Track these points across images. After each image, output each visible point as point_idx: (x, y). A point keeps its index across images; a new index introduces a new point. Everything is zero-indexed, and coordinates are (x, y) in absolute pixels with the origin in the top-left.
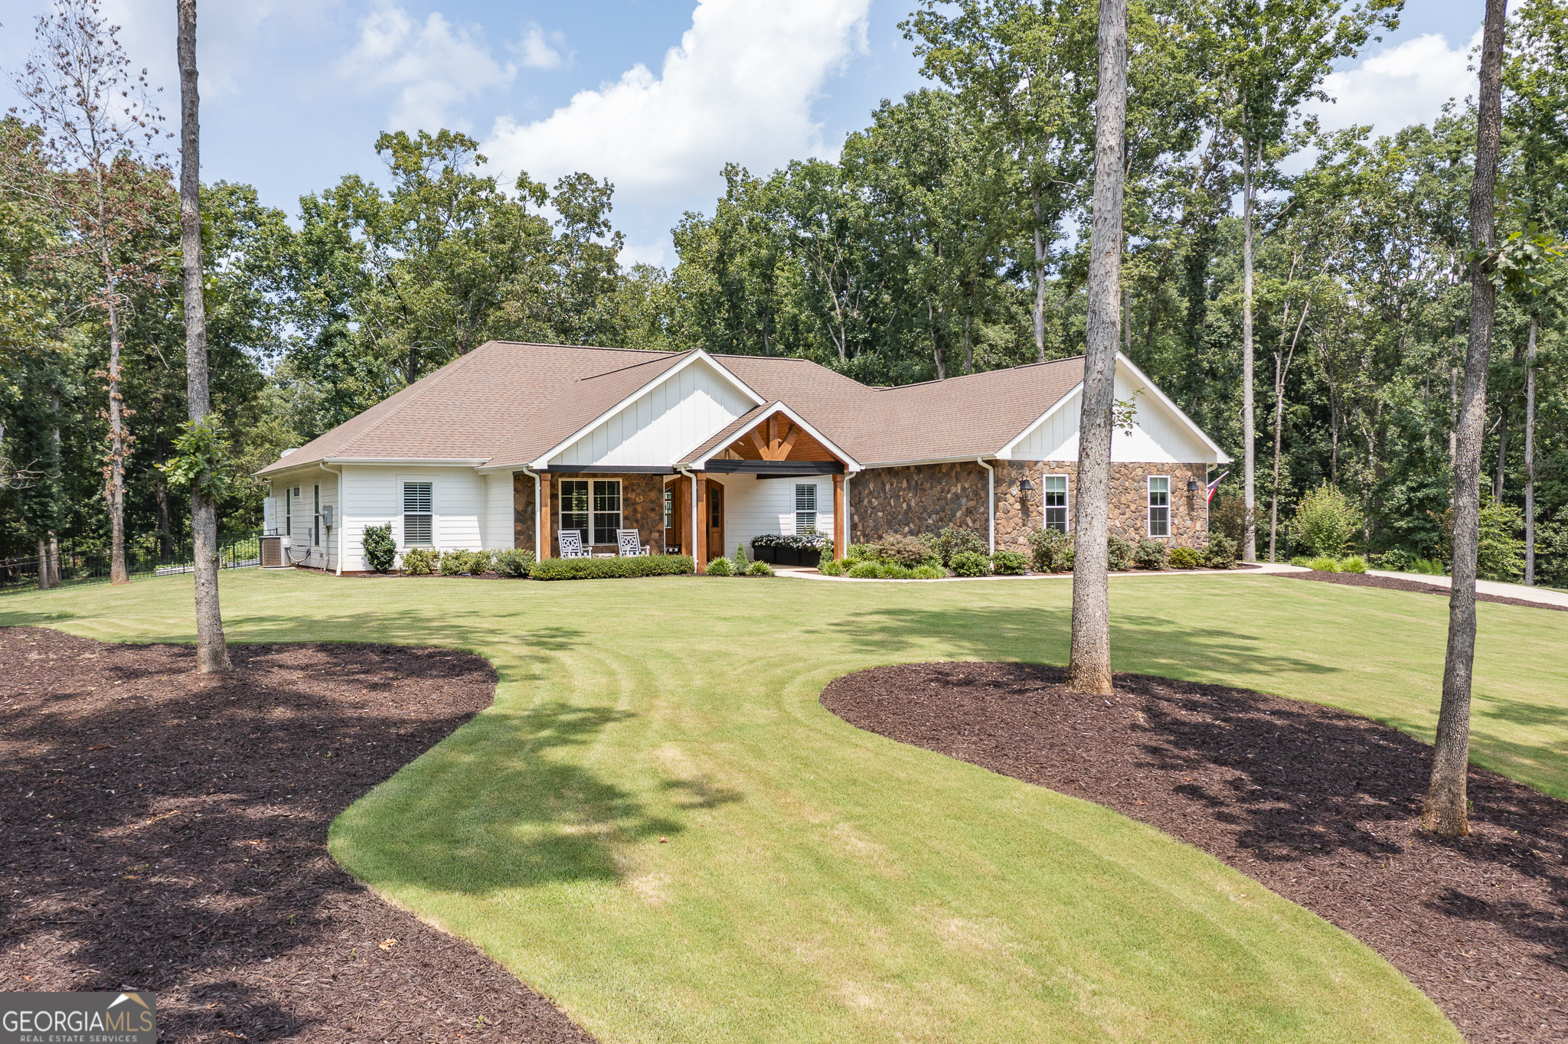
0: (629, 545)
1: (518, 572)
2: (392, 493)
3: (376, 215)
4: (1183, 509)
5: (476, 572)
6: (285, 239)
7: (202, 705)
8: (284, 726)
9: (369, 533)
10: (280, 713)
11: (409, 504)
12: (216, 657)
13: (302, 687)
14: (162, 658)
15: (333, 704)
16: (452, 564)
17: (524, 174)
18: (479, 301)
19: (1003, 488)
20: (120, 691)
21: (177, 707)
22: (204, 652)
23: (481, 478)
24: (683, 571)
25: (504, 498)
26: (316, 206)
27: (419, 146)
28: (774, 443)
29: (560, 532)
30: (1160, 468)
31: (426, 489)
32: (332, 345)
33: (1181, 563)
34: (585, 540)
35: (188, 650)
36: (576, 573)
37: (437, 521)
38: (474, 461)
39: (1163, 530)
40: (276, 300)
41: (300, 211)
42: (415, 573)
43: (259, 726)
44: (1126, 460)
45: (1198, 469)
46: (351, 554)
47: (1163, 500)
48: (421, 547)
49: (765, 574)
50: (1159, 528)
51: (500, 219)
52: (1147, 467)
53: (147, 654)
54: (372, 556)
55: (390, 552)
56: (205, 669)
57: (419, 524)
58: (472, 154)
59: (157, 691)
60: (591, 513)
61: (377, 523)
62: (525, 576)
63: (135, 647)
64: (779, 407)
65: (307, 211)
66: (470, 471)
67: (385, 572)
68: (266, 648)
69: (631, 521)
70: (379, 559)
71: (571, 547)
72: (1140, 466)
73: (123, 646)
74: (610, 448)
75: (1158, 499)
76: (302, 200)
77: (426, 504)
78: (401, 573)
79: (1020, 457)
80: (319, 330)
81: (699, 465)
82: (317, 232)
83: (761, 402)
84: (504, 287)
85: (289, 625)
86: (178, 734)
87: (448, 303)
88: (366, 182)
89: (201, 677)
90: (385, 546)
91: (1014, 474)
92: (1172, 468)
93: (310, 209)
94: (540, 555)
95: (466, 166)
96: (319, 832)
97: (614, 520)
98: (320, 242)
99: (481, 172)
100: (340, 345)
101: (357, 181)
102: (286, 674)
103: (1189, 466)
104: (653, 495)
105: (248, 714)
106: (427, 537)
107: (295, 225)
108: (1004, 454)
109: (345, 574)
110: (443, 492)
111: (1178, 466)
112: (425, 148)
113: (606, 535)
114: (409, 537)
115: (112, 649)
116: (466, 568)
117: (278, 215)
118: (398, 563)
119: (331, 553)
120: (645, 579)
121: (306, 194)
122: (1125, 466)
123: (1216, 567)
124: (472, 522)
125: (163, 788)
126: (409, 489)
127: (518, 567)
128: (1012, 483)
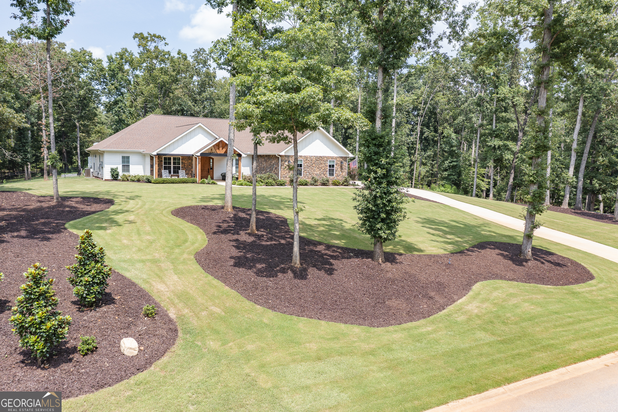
0: (182, 174)
1: (149, 181)
2: (118, 159)
3: (132, 62)
4: (339, 169)
5: (139, 181)
6: (102, 70)
7: (54, 207)
8: (67, 211)
9: (112, 169)
10: (67, 209)
11: (123, 162)
12: (57, 199)
13: (74, 205)
14: (48, 199)
15: (79, 208)
16: (133, 178)
17: (179, 50)
18: (166, 91)
19: (283, 162)
20: (39, 204)
21: (48, 207)
22: (55, 197)
23: (144, 155)
24: (194, 182)
25: (148, 160)
26: (112, 58)
27: (147, 38)
28: (221, 149)
29: (163, 171)
30: (332, 158)
31: (128, 157)
32: (118, 104)
33: (335, 184)
34: (170, 172)
35: (52, 197)
36: (164, 182)
37: (131, 167)
38: (141, 151)
39: (333, 175)
40: (100, 88)
41: (107, 60)
42: (123, 180)
43: (63, 211)
44: (321, 155)
45: (345, 158)
46: (107, 175)
47: (333, 166)
48: (126, 174)
49: (214, 184)
50: (331, 174)
51: (173, 64)
52: (328, 158)
53: (46, 198)
54: (113, 175)
55: (117, 175)
56: (55, 201)
57: (126, 167)
58: (164, 42)
59: (45, 205)
60: (172, 165)
61: (114, 167)
62: (151, 182)
63: (44, 197)
64: (222, 139)
65: (109, 60)
66: (140, 153)
67: (116, 180)
68: (71, 198)
69: (183, 168)
70: (115, 177)
71: (166, 175)
72: (326, 157)
73: (42, 196)
74: (174, 149)
75: (332, 166)
76: (108, 56)
77: (128, 162)
78: (120, 180)
79: (287, 154)
80: (113, 99)
81: (199, 154)
82: (113, 67)
83: (218, 137)
84: (174, 86)
85: (79, 193)
86: (48, 212)
87: (155, 91)
88: (129, 50)
89: (54, 203)
90: (115, 173)
91: (286, 159)
92: (336, 158)
93: (110, 59)
94: (155, 176)
95: (161, 46)
96: (65, 224)
97: (179, 168)
98: (113, 71)
99: (166, 49)
100: (120, 104)
101: (126, 50)
102: (71, 202)
103: (342, 157)
104: (190, 161)
105: (61, 209)
106: (128, 171)
107: (105, 64)
108: (282, 153)
109: (106, 180)
110: (133, 159)
111: (338, 157)
112: (149, 39)
113: (176, 171)
114: (123, 170)
115: (39, 197)
116: (136, 180)
117: (100, 60)
118: (119, 178)
119: (102, 174)
120: (183, 184)
121: (109, 54)
122: (321, 157)
123: (345, 185)
124: (141, 167)
125: (42, 218)
126: (123, 157)
127: (149, 180)
128: (286, 161)
